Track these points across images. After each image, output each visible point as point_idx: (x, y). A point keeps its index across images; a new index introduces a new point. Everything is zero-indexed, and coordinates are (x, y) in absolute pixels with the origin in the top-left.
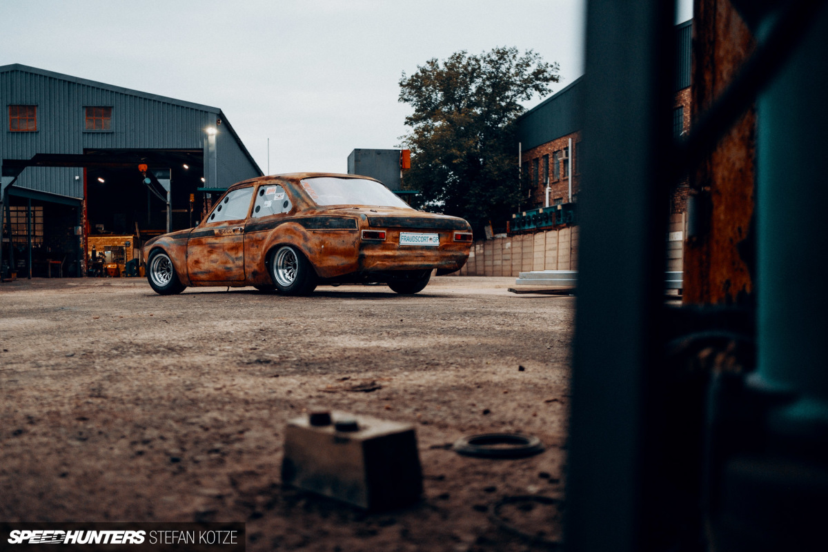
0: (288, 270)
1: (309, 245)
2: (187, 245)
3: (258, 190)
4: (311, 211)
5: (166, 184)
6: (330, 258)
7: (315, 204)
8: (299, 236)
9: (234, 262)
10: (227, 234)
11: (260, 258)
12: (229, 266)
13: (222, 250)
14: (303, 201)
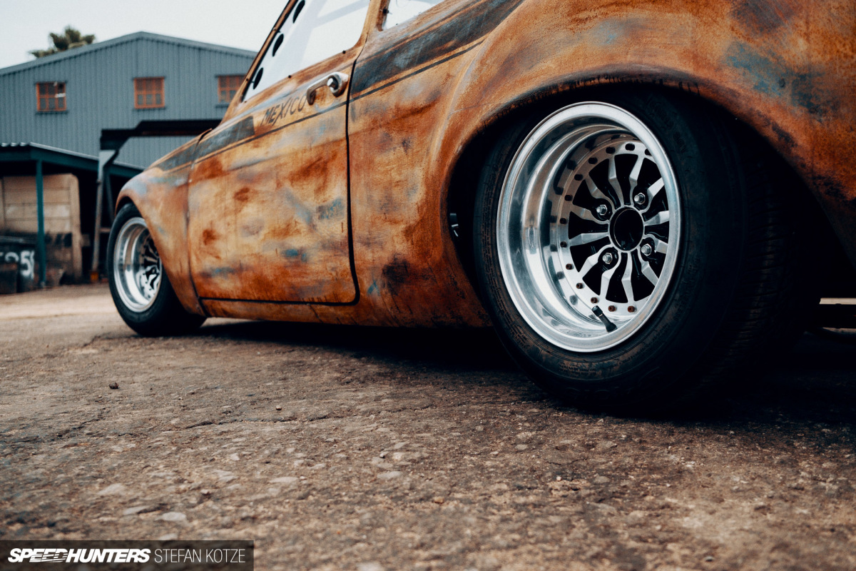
2: (187, 185)
9: (312, 228)
10: (289, 118)
11: (418, 196)
12: (296, 242)
13: (273, 184)
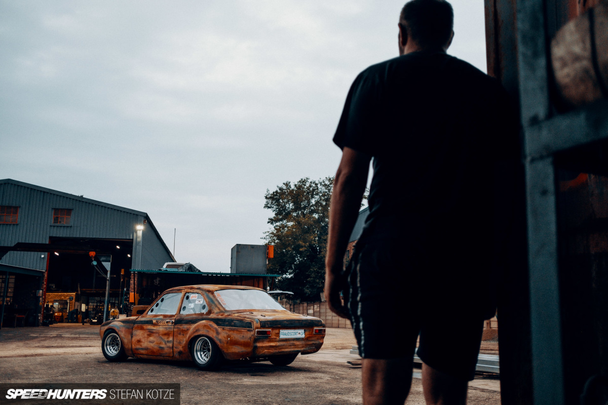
0: (204, 352)
1: (220, 337)
2: (132, 329)
3: (185, 295)
4: (221, 314)
5: (107, 265)
6: (234, 347)
7: (224, 309)
8: (213, 331)
9: (166, 344)
10: (162, 324)
11: (184, 343)
12: (162, 346)
13: (157, 335)
14: (216, 306)
